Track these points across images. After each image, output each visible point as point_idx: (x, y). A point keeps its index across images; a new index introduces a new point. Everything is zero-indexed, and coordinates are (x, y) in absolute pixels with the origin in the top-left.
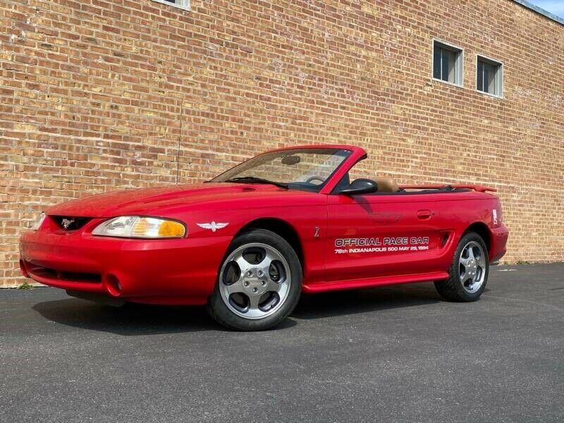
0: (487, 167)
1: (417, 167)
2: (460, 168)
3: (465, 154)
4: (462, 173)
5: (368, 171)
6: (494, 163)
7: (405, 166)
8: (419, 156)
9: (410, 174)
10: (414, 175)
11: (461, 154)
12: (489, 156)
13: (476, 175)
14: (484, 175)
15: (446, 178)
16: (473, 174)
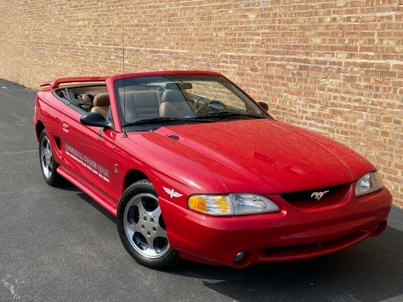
0: (373, 34)
1: (257, 45)
2: (318, 41)
3: (328, 19)
4: (319, 47)
5: (213, 54)
6: (390, 26)
7: (244, 46)
8: (260, 32)
9: (250, 55)
10: (254, 55)
11: (321, 20)
12: (378, 14)
13: (347, 48)
14: (363, 49)
15: (294, 57)
16: (340, 49)
